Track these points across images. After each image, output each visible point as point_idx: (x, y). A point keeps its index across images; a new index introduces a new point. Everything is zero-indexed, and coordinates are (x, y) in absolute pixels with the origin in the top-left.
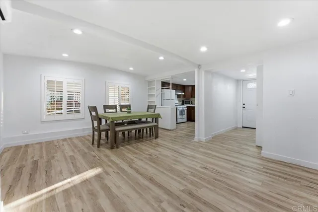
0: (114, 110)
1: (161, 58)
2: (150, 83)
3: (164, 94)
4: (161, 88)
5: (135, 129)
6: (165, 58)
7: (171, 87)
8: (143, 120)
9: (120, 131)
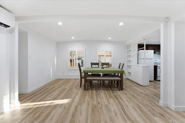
0: (97, 66)
1: (121, 24)
2: (129, 46)
3: (140, 54)
4: (137, 49)
5: (109, 80)
6: (124, 23)
7: (145, 48)
8: (117, 74)
9: (89, 80)
